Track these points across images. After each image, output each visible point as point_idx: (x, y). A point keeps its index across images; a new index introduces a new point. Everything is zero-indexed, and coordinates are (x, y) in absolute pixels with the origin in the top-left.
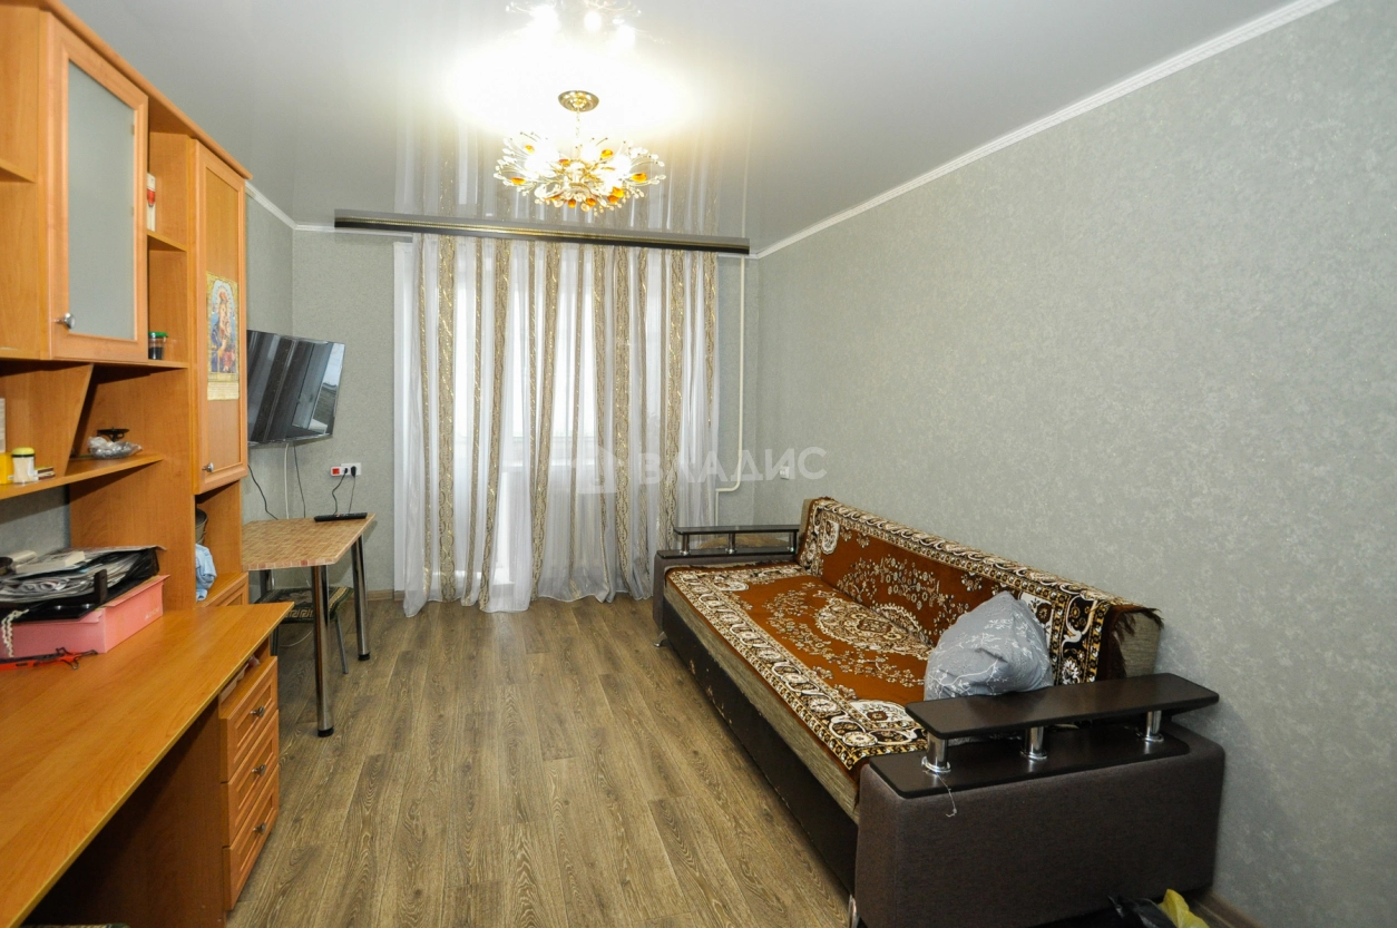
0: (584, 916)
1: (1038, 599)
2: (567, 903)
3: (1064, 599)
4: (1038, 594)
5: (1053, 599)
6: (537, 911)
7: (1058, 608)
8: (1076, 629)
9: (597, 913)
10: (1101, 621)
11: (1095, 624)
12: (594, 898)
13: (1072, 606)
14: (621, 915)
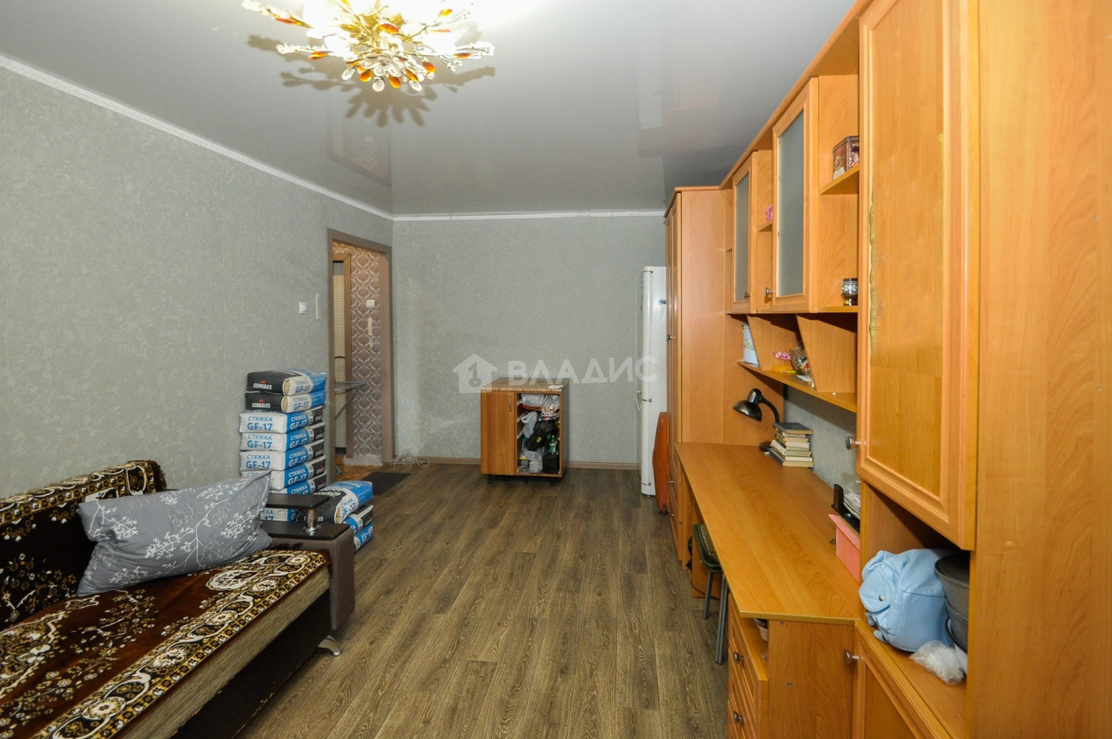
0: (470, 707)
1: (101, 492)
2: (476, 719)
3: (121, 478)
4: (100, 489)
5: (113, 484)
6: (499, 720)
7: (120, 487)
8: (138, 491)
9: (460, 706)
10: (152, 474)
11: (149, 478)
12: (456, 717)
13: (130, 478)
14: (447, 700)
